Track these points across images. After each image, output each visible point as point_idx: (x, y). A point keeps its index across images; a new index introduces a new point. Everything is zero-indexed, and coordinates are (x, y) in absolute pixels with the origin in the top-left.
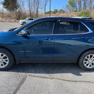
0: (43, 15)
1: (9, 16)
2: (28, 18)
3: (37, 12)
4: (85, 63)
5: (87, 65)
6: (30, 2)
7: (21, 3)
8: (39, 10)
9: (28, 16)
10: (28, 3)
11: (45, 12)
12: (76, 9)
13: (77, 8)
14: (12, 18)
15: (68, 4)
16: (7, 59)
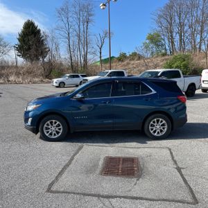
0: (96, 66)
1: (29, 72)
2: (68, 75)
3: (85, 60)
4: (152, 129)
5: (155, 132)
6: (71, 43)
7: (54, 45)
8: (89, 56)
9: (68, 69)
10: (66, 45)
11: (101, 60)
12: (163, 51)
13: (167, 48)
14: (35, 76)
15: (148, 41)
16: (61, 127)
